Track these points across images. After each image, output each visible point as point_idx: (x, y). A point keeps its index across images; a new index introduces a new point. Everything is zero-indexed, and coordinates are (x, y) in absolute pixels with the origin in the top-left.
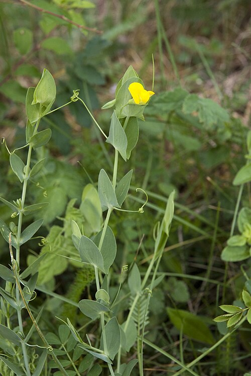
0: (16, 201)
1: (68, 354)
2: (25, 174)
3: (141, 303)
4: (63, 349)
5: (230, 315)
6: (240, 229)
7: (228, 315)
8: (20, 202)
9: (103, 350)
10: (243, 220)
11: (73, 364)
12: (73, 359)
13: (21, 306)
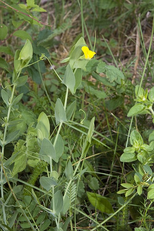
0: (4, 118)
1: (30, 213)
2: (10, 102)
3: (72, 187)
4: (27, 210)
5: (127, 189)
6: (132, 144)
7: (126, 189)
8: (6, 119)
9: (53, 210)
10: (133, 138)
11: (33, 219)
12: (33, 216)
13: (3, 183)
